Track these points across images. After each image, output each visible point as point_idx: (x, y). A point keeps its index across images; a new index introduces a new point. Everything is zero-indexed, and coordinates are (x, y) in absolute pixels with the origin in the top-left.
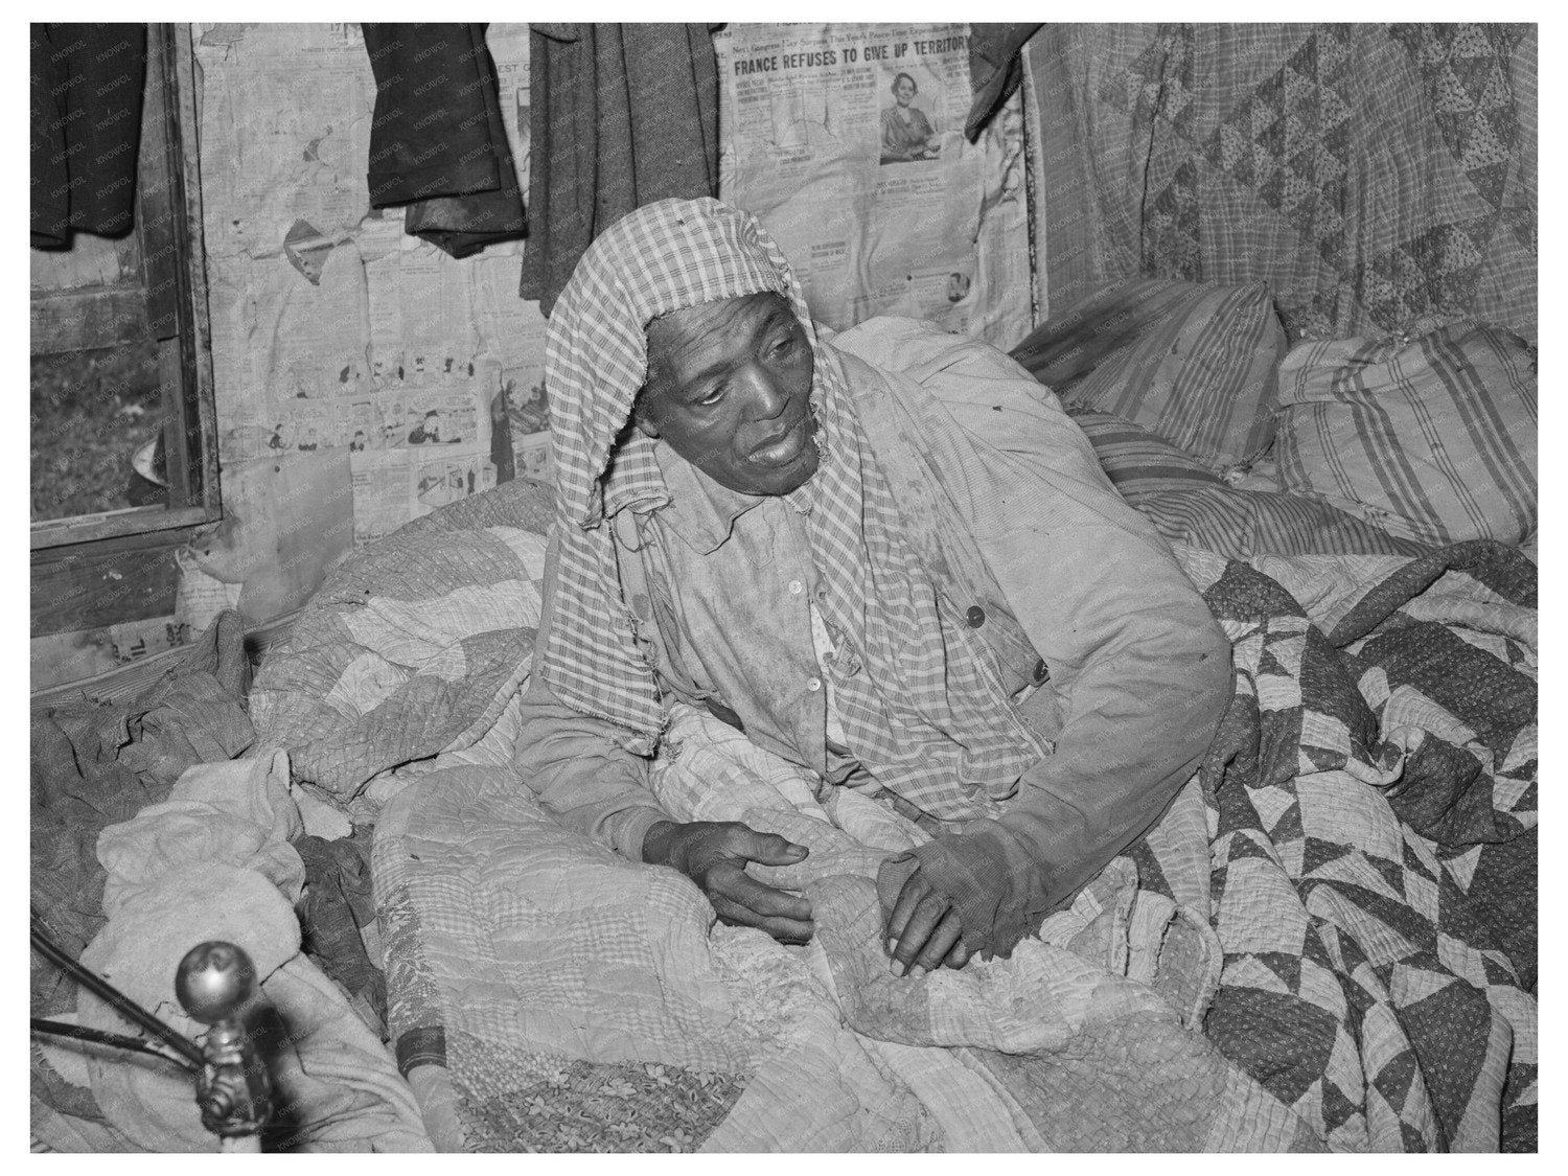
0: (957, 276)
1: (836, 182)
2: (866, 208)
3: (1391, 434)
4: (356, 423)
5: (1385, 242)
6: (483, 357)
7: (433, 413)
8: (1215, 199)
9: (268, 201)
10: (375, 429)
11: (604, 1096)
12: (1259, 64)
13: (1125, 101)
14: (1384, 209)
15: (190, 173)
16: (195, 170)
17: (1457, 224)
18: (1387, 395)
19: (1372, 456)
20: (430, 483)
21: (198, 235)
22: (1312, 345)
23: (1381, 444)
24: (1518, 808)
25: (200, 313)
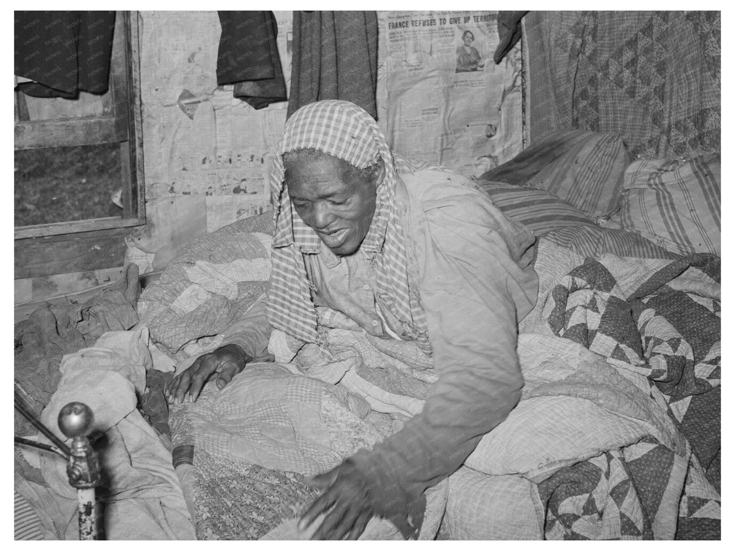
0: (491, 125)
1: (434, 80)
2: (448, 94)
3: (672, 204)
4: (209, 183)
5: (681, 116)
6: (269, 155)
7: (244, 180)
8: (606, 93)
9: (172, 80)
10: (218, 186)
11: (265, 483)
12: (627, 30)
13: (567, 46)
14: (681, 100)
15: (135, 66)
16: (138, 65)
17: (712, 108)
18: (671, 186)
19: (663, 214)
20: (242, 212)
21: (138, 94)
22: (640, 162)
23: (667, 209)
24: (710, 377)
25: (138, 130)
